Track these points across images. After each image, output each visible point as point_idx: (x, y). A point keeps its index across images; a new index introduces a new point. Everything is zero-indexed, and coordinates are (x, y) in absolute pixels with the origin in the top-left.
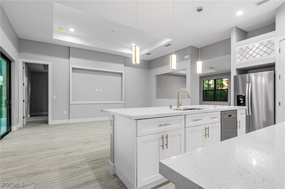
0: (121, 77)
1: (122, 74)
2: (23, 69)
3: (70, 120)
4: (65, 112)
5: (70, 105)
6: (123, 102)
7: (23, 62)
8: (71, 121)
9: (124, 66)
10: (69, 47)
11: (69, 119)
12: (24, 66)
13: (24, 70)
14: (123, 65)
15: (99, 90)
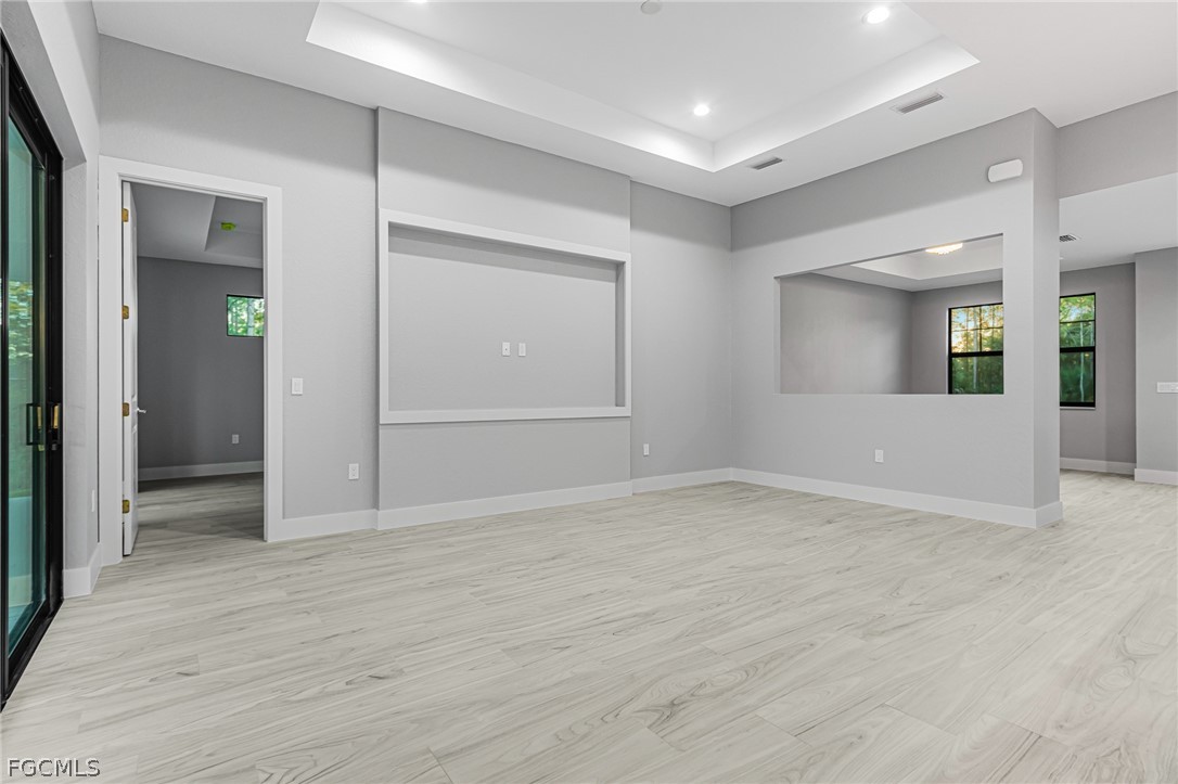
0: (613, 285)
1: (618, 267)
2: (124, 219)
3: (380, 512)
4: (354, 471)
5: (381, 431)
6: (626, 411)
7: (123, 181)
8: (389, 518)
9: (633, 226)
10: (375, 112)
11: (376, 505)
12: (128, 206)
13: (128, 226)
14: (627, 223)
15: (514, 349)
